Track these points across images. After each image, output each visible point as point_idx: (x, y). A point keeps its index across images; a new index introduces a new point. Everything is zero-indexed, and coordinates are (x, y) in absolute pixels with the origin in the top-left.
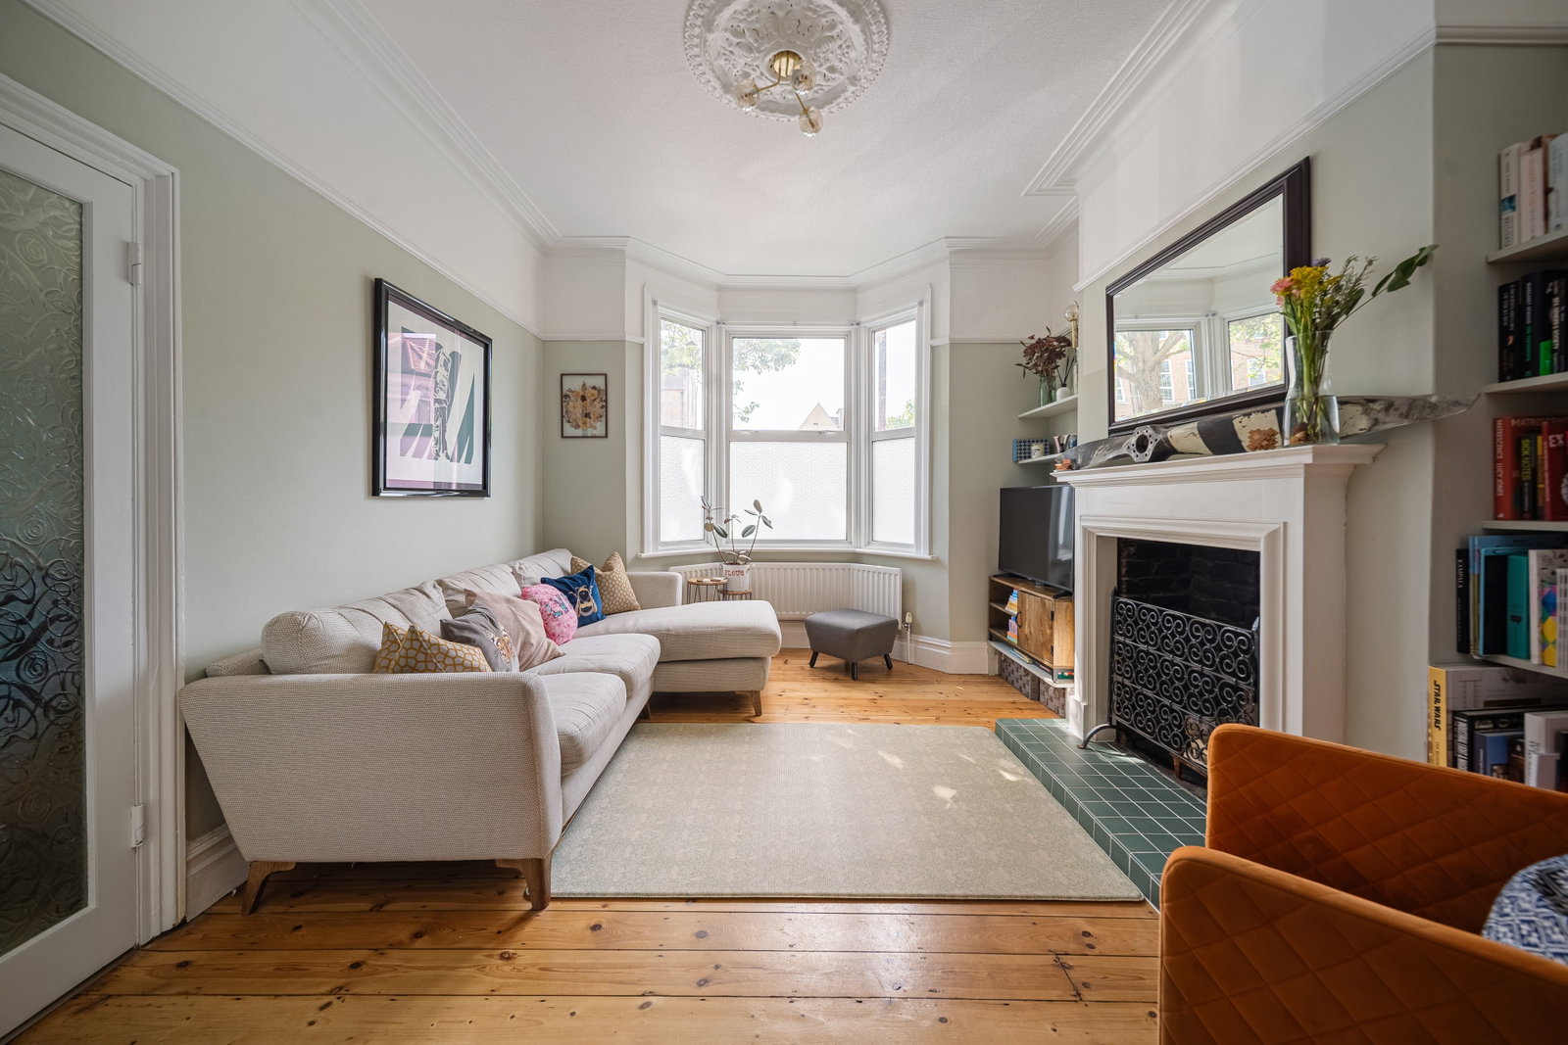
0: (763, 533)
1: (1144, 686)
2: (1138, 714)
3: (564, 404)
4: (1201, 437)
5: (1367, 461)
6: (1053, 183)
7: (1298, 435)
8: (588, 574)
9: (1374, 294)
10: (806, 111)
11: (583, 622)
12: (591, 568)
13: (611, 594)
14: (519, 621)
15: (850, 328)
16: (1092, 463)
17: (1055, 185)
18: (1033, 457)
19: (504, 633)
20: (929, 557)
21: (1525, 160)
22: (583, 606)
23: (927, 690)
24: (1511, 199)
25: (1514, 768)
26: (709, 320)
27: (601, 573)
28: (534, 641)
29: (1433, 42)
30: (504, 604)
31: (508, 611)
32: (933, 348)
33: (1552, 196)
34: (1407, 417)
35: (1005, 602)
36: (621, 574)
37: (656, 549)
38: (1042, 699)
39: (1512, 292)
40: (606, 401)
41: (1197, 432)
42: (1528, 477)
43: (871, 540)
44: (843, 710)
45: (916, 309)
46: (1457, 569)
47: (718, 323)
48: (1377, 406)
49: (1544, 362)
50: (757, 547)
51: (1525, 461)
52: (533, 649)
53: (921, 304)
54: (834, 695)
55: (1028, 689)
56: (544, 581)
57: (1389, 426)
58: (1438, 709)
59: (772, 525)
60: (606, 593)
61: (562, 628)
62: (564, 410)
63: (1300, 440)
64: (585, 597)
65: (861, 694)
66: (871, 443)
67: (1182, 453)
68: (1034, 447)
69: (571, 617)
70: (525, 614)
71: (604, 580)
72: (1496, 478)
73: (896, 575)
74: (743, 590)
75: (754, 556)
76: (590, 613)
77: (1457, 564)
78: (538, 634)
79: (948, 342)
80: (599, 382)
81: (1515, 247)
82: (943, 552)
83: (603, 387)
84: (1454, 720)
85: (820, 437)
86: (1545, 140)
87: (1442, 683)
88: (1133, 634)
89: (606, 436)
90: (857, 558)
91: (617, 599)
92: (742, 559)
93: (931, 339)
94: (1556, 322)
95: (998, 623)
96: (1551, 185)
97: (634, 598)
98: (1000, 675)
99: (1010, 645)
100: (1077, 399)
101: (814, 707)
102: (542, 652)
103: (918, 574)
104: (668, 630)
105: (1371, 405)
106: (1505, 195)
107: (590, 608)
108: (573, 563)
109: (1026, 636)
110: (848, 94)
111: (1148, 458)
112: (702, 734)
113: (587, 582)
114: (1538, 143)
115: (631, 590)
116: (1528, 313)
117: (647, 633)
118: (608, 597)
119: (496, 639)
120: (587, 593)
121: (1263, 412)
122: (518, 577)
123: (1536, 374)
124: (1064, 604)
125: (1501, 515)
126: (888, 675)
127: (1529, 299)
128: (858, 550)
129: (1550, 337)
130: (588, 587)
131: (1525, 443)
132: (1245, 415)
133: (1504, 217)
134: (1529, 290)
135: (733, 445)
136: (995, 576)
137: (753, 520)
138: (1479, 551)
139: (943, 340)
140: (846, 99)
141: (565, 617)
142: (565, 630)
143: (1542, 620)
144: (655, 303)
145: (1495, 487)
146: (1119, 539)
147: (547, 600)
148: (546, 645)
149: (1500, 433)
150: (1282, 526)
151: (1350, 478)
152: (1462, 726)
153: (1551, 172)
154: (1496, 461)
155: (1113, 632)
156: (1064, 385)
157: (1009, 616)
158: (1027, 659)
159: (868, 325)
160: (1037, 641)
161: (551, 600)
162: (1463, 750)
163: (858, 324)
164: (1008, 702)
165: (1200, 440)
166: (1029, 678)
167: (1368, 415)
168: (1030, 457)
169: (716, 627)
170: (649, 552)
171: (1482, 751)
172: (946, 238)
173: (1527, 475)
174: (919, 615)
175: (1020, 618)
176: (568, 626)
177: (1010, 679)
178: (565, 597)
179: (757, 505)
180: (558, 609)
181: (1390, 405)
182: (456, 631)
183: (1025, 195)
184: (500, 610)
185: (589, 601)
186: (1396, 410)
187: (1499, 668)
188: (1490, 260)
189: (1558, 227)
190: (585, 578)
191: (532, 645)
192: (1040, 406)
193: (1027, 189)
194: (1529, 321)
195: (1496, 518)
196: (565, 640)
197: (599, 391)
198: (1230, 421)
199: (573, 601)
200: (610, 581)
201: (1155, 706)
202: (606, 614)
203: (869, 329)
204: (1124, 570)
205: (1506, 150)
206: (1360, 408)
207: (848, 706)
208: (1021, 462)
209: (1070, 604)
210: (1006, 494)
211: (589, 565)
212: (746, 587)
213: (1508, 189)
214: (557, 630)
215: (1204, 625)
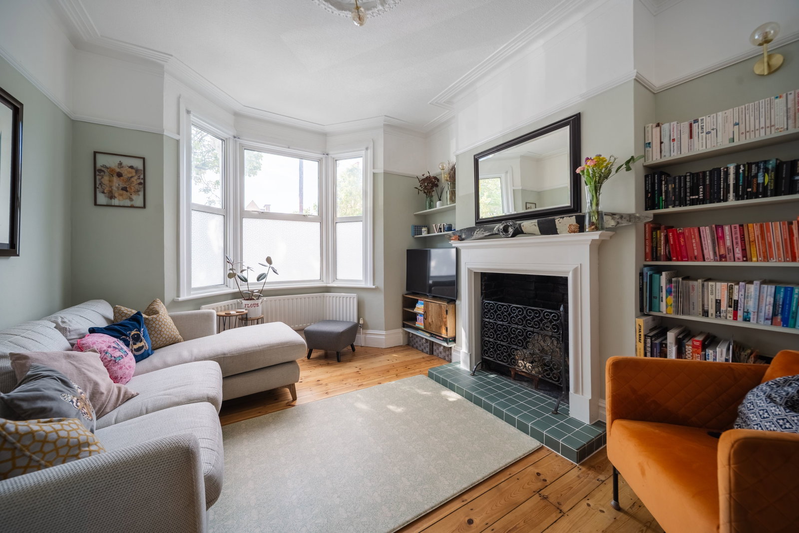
0: (271, 278)
1: (502, 341)
2: (499, 354)
3: (98, 177)
4: (539, 226)
5: (608, 238)
6: (443, 101)
7: (593, 227)
8: (136, 320)
9: (617, 171)
10: (358, 8)
11: (138, 359)
12: (139, 314)
13: (158, 332)
14: (85, 374)
15: (321, 156)
16: (474, 237)
17: (444, 102)
18: (423, 234)
19: (80, 391)
20: (374, 287)
21: (654, 130)
22: (136, 347)
23: (380, 360)
24: (649, 143)
25: (664, 354)
26: (229, 133)
27: (147, 317)
28: (103, 388)
29: (634, 77)
30: (64, 361)
31: (71, 367)
32: (374, 174)
33: (663, 145)
34: (630, 221)
35: (414, 307)
36: (165, 315)
37: (189, 293)
38: (435, 353)
39: (650, 178)
40: (144, 179)
41: (536, 224)
42: (655, 246)
43: (335, 279)
44: (344, 382)
45: (364, 151)
46: (640, 280)
47: (235, 137)
48: (617, 217)
49: (662, 204)
50: (266, 287)
51: (654, 240)
52: (104, 397)
53: (367, 149)
54: (335, 374)
55: (428, 349)
56: (92, 331)
57: (624, 225)
58: (640, 335)
59: (278, 272)
60: (153, 332)
61: (124, 370)
62: (98, 182)
63: (593, 229)
64: (137, 339)
65: (348, 370)
66: (335, 223)
67: (525, 234)
68: (423, 229)
69: (130, 359)
70: (89, 365)
71: (151, 323)
72: (645, 245)
73: (354, 298)
74: (258, 316)
75: (263, 293)
76: (143, 351)
77: (640, 278)
78: (104, 382)
79: (383, 172)
80: (138, 164)
81: (650, 162)
82: (381, 283)
83: (141, 167)
84: (645, 338)
85: (304, 218)
86: (660, 125)
87: (642, 325)
88: (494, 317)
89: (144, 207)
90: (327, 290)
91: (164, 336)
92: (256, 296)
93: (374, 168)
94: (663, 190)
95: (409, 318)
96: (662, 141)
97: (178, 333)
98: (408, 345)
99: (418, 329)
100: (455, 206)
101: (326, 385)
102: (114, 397)
103: (366, 296)
104: (224, 354)
105: (614, 216)
106: (647, 142)
107: (142, 347)
108: (116, 312)
109: (430, 323)
110: (376, 10)
111: (510, 236)
112: (263, 425)
113: (138, 326)
114: (658, 125)
115: (175, 327)
116: (656, 186)
117: (205, 359)
118: (156, 335)
119: (75, 400)
120: (138, 335)
121: (570, 217)
122: (63, 330)
123: (659, 208)
124: (451, 306)
125: (648, 260)
126: (354, 355)
127: (656, 181)
128: (328, 285)
129: (662, 195)
130: (139, 330)
131: (654, 233)
132: (561, 218)
133: (646, 150)
134: (656, 178)
135: (245, 220)
136: (406, 294)
137: (264, 270)
138: (647, 273)
139: (380, 170)
140: (373, 13)
141: (126, 359)
142: (127, 371)
143: (667, 297)
144: (188, 112)
145: (645, 249)
146: (481, 273)
147: (105, 348)
148: (116, 391)
149: (647, 229)
150: (579, 265)
151: (600, 246)
152: (649, 340)
153: (662, 136)
154: (645, 239)
155: (482, 317)
156: (440, 200)
157: (415, 315)
158: (427, 334)
159: (333, 156)
160: (437, 325)
161: (109, 347)
162: (649, 349)
163: (327, 154)
164: (421, 359)
165: (538, 228)
166: (428, 344)
167: (614, 220)
168: (421, 234)
169: (262, 346)
170: (184, 297)
171: (655, 349)
172: (385, 116)
173: (654, 245)
174: (367, 319)
175: (425, 315)
176: (130, 367)
177: (415, 346)
178: (121, 342)
179: (269, 260)
180: (117, 354)
181: (621, 217)
182: (25, 405)
183: (430, 104)
184: (63, 367)
185: (141, 341)
186: (625, 218)
187: (651, 317)
188: (644, 165)
189: (665, 156)
190: (135, 323)
191: (102, 393)
192: (426, 209)
193: (432, 100)
194: (656, 189)
195: (646, 261)
196: (127, 380)
197: (137, 171)
198: (554, 220)
199: (128, 345)
200: (157, 322)
201: (508, 350)
202: (154, 349)
203: (333, 158)
204: (483, 288)
205: (647, 125)
206: (610, 217)
207: (346, 379)
208: (416, 236)
209: (453, 305)
210: (409, 252)
211: (135, 312)
212: (259, 315)
213: (648, 140)
214: (120, 373)
215: (533, 310)
